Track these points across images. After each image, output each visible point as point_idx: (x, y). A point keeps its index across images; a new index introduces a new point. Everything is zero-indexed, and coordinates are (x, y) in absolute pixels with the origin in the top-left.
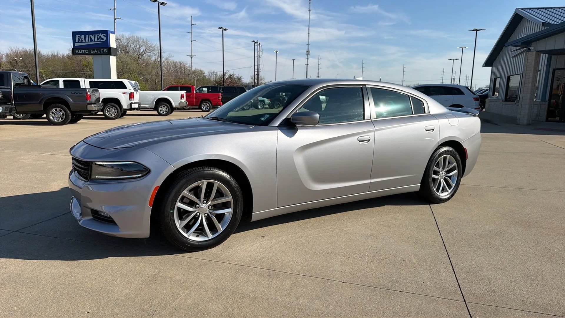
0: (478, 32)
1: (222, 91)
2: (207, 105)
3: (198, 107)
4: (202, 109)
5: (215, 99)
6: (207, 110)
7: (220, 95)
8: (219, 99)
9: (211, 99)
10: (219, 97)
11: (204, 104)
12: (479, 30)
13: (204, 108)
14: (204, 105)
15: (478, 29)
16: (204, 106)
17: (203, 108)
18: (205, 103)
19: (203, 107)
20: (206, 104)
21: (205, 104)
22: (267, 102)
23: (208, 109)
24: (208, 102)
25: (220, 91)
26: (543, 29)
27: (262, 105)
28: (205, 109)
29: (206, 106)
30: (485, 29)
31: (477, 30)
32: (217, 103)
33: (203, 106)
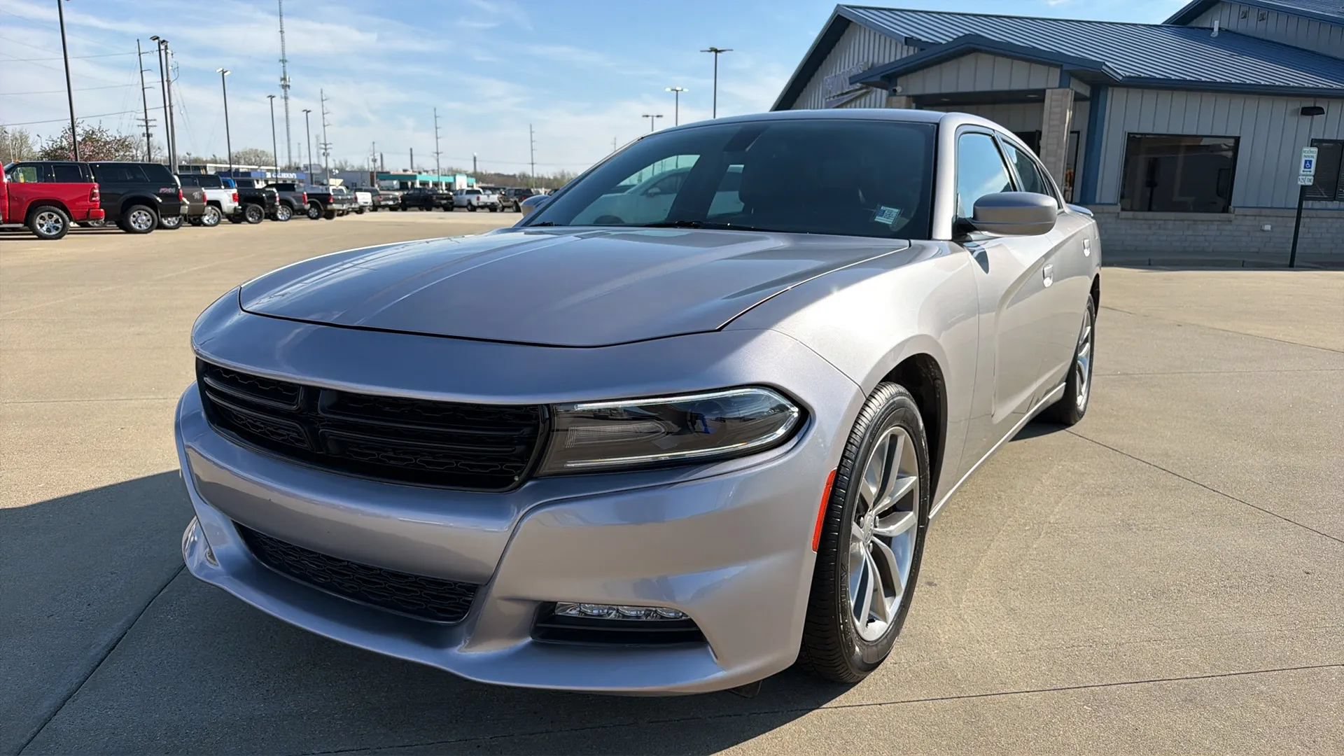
0: (718, 54)
1: (93, 178)
2: (53, 219)
3: (20, 225)
4: (35, 232)
5: (78, 200)
6: (54, 233)
7: (94, 188)
8: (94, 199)
9: (66, 198)
10: (94, 193)
11: (43, 214)
12: (720, 51)
13: (45, 228)
14: (42, 218)
15: (719, 49)
16: (42, 222)
17: (39, 227)
18: (47, 213)
19: (42, 226)
20: (51, 216)
21: (45, 214)
22: (228, 207)
23: (57, 232)
24: (56, 209)
25: (84, 175)
26: (905, 55)
27: (215, 215)
28: (49, 230)
29: (51, 222)
30: (732, 50)
31: (717, 51)
32: (88, 213)
33: (38, 220)
